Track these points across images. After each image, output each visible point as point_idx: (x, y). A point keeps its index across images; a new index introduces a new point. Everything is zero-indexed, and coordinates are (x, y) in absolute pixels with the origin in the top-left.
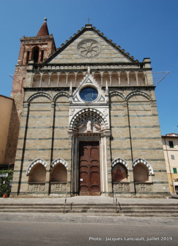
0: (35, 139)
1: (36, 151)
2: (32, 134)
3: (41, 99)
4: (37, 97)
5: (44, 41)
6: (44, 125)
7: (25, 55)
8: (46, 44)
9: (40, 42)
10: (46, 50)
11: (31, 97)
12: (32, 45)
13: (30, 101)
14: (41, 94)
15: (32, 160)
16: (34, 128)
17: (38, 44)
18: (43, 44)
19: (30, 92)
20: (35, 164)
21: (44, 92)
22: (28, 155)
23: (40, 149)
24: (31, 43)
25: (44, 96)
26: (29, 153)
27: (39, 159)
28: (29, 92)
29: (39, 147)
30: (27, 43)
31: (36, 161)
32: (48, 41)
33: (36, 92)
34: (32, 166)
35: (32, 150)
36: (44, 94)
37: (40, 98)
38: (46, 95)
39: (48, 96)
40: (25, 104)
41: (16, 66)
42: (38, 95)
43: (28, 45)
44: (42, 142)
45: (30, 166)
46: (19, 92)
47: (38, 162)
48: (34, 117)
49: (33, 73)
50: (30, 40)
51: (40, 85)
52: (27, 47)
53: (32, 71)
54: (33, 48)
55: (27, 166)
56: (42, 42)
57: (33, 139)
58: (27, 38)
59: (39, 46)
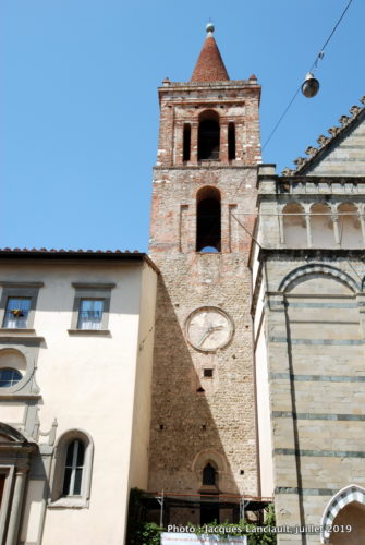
0: (325, 417)
1: (338, 460)
2: (311, 399)
3: (320, 286)
4: (305, 277)
5: (235, 96)
6: (346, 370)
7: (179, 134)
8: (241, 104)
9: (220, 97)
10: (243, 123)
11: (287, 278)
12: (197, 106)
13: (287, 290)
14: (317, 269)
15: (329, 492)
16: (316, 378)
17: (214, 105)
18: (230, 105)
19: (284, 263)
20: (342, 504)
21: (326, 263)
22: (314, 473)
23: (349, 454)
24: (193, 99)
25: (329, 275)
26: (314, 466)
27: (354, 490)
28: (278, 263)
29: (344, 447)
30: (179, 100)
31: (343, 495)
32: (244, 95)
33: (301, 263)
34: (335, 512)
35: (321, 454)
36: (327, 271)
37: (314, 281)
38: (335, 273)
39: (343, 277)
40: (271, 298)
41: (156, 168)
42: (309, 270)
43: (183, 106)
44: (351, 429)
45: (328, 514)
46: (175, 249)
47: (350, 498)
48: (308, 342)
49: (280, 202)
50: (189, 92)
51: (308, 240)
52: (180, 112)
53: (278, 198)
54: (201, 115)
55: (317, 512)
56: (226, 100)
57: (318, 417)
58: (177, 86)
59: (218, 109)
